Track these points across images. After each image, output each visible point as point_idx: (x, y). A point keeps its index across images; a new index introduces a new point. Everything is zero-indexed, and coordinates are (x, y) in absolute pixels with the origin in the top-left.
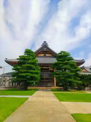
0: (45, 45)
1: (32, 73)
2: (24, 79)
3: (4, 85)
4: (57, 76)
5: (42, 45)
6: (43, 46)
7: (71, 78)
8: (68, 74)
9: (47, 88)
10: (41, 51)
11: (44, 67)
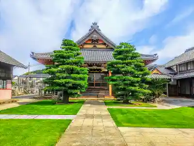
0: (95, 30)
1: (75, 79)
2: (64, 88)
3: (32, 92)
4: (114, 83)
5: (90, 30)
6: (92, 31)
7: (135, 86)
8: (130, 80)
9: (97, 100)
10: (89, 40)
11: (94, 67)
